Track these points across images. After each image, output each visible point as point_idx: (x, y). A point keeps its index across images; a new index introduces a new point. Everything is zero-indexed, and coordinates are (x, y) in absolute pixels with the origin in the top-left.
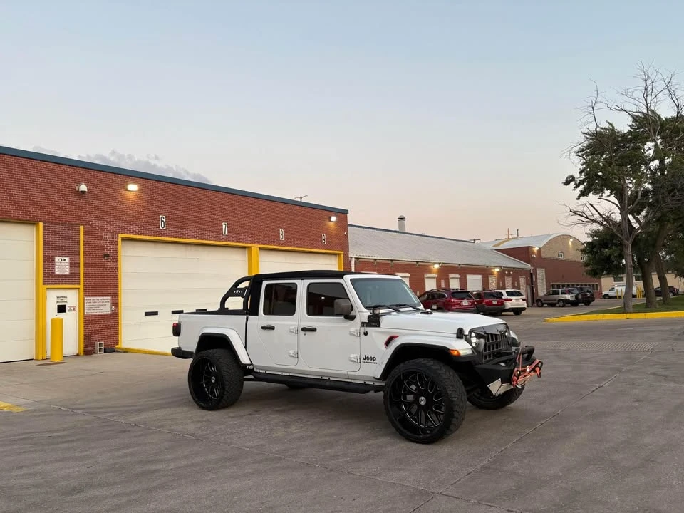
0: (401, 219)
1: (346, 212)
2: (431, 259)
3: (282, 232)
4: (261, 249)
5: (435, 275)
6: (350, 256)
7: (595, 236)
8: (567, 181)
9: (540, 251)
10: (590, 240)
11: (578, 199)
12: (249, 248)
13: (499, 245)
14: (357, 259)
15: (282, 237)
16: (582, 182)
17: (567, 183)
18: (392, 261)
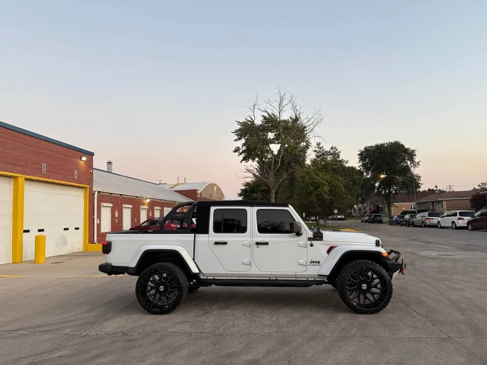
0: (109, 163)
1: (92, 154)
2: (144, 196)
3: (44, 166)
4: (26, 179)
5: (146, 207)
6: (94, 190)
7: (247, 186)
8: (235, 150)
9: (201, 193)
10: (244, 188)
11: (241, 162)
12: (15, 177)
13: (172, 187)
14: (99, 192)
15: (44, 170)
16: (244, 152)
17: (235, 151)
18: (121, 195)
